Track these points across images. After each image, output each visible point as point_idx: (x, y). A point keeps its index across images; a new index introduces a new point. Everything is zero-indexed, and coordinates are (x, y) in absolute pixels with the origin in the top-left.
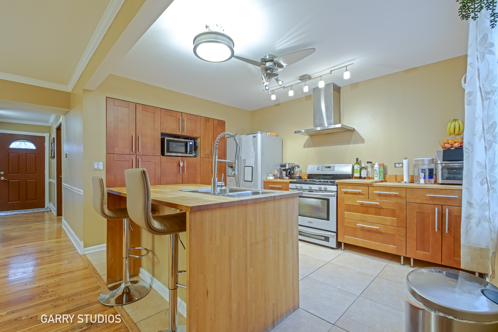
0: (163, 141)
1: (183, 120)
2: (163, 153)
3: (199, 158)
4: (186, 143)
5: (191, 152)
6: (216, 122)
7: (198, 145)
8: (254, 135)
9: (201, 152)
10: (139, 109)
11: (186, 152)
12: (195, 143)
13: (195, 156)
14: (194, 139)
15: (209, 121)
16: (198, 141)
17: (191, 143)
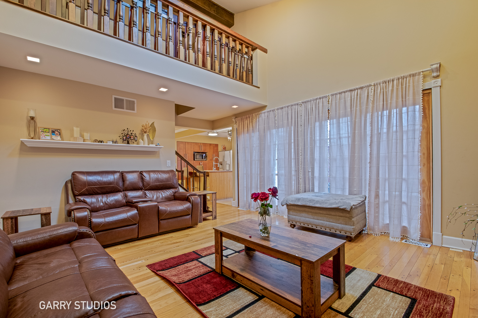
0: (194, 154)
1: (201, 146)
2: (194, 160)
3: (207, 161)
4: (202, 155)
5: (204, 159)
6: (214, 145)
7: (207, 155)
8: (230, 151)
9: (208, 158)
10: (186, 143)
11: (203, 159)
12: (206, 155)
13: (206, 160)
14: (205, 153)
15: (211, 145)
16: (207, 154)
17: (204, 155)
